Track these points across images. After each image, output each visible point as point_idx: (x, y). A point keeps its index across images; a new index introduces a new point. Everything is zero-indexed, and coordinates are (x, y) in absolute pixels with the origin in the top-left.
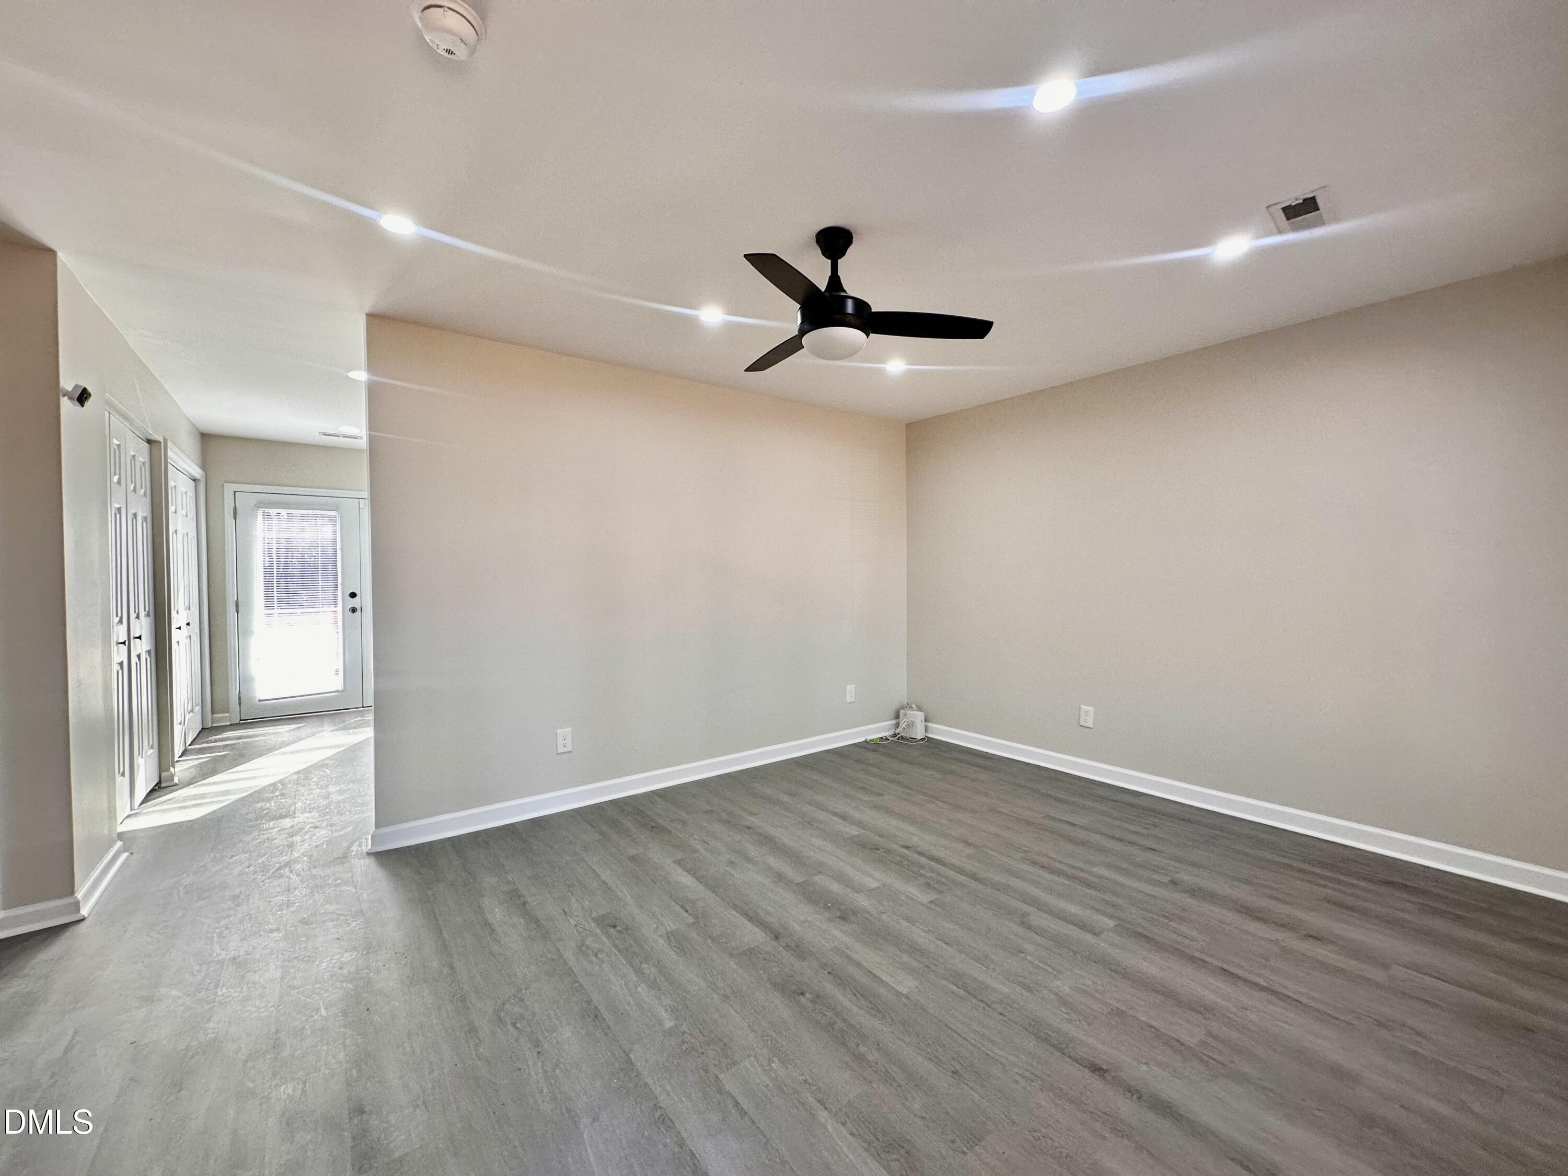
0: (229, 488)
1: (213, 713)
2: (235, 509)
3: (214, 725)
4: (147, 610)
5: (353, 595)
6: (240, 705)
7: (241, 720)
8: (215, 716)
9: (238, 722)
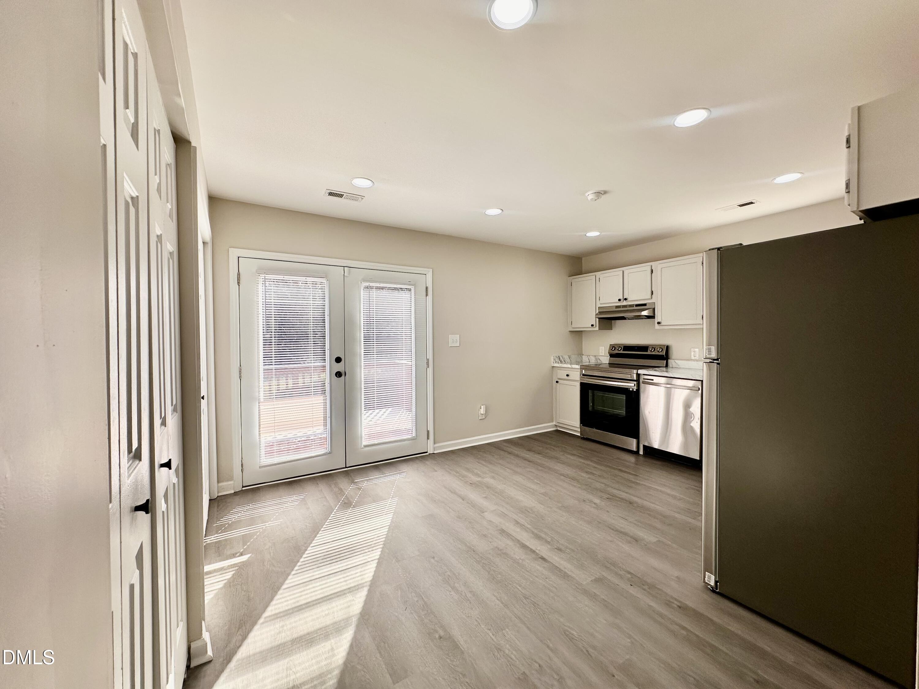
0: (234, 253)
1: (218, 482)
2: (239, 274)
3: (220, 494)
4: (174, 403)
5: (338, 360)
6: (242, 472)
7: (243, 487)
8: (220, 484)
9: (241, 490)
